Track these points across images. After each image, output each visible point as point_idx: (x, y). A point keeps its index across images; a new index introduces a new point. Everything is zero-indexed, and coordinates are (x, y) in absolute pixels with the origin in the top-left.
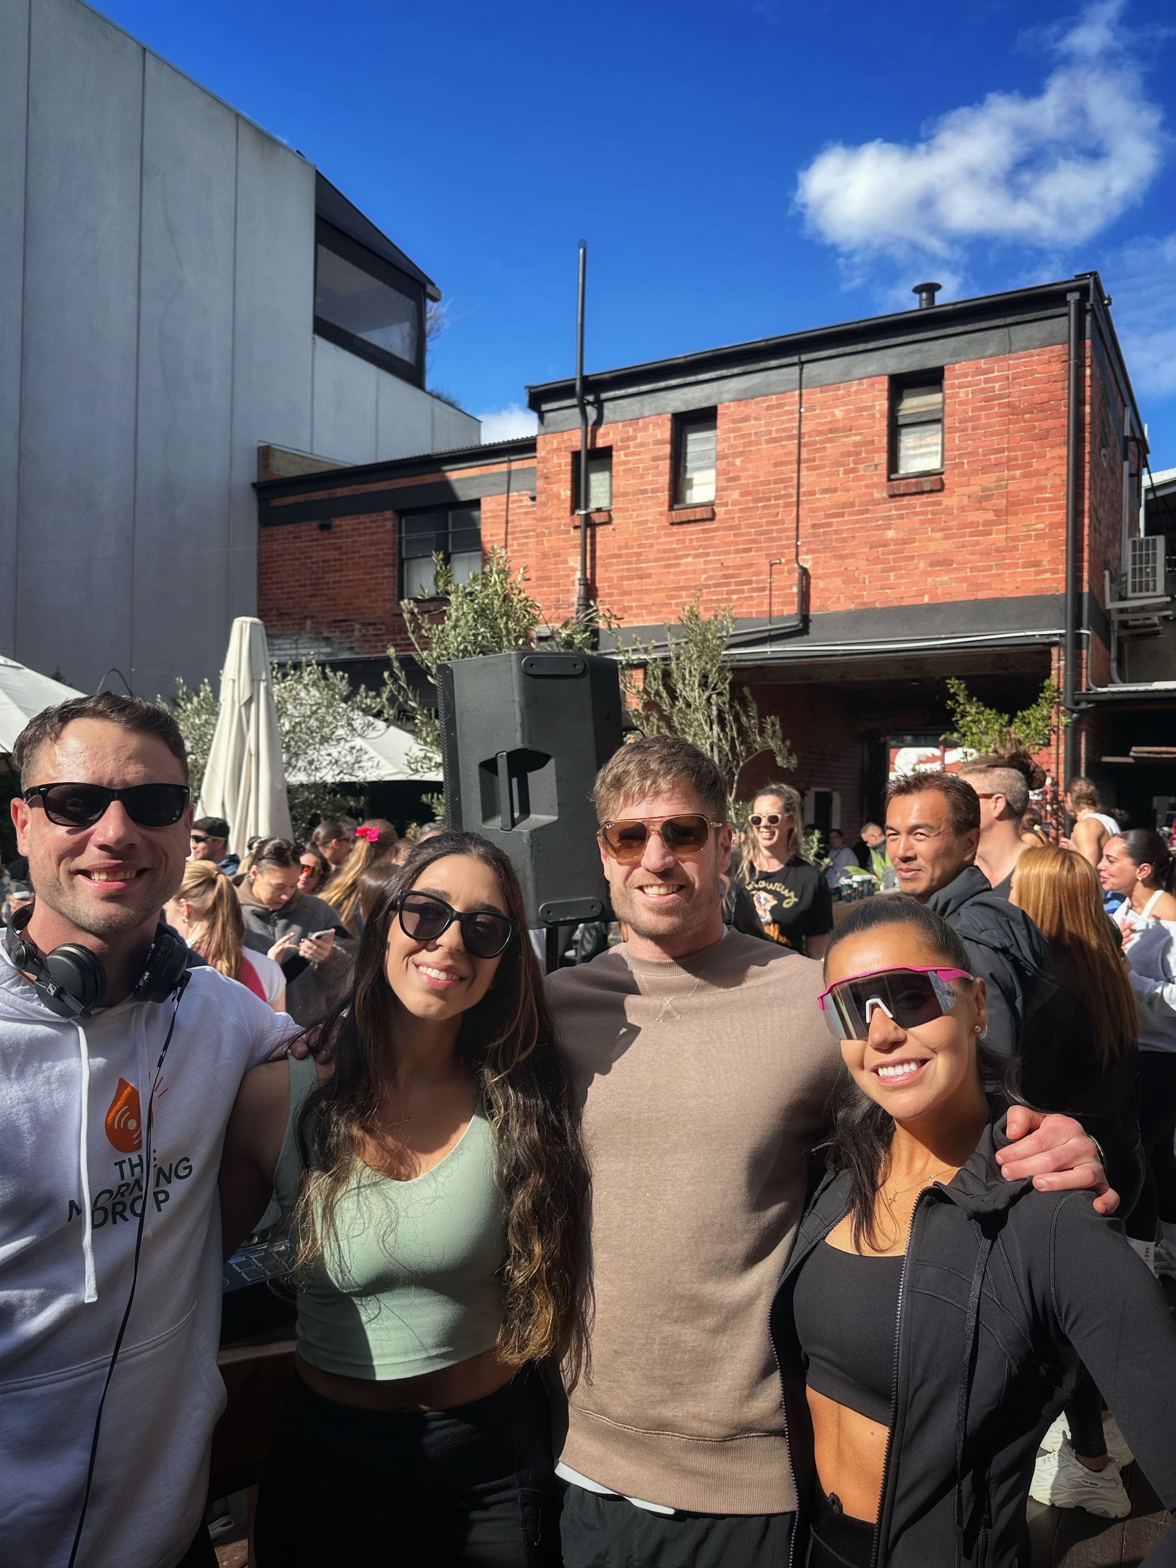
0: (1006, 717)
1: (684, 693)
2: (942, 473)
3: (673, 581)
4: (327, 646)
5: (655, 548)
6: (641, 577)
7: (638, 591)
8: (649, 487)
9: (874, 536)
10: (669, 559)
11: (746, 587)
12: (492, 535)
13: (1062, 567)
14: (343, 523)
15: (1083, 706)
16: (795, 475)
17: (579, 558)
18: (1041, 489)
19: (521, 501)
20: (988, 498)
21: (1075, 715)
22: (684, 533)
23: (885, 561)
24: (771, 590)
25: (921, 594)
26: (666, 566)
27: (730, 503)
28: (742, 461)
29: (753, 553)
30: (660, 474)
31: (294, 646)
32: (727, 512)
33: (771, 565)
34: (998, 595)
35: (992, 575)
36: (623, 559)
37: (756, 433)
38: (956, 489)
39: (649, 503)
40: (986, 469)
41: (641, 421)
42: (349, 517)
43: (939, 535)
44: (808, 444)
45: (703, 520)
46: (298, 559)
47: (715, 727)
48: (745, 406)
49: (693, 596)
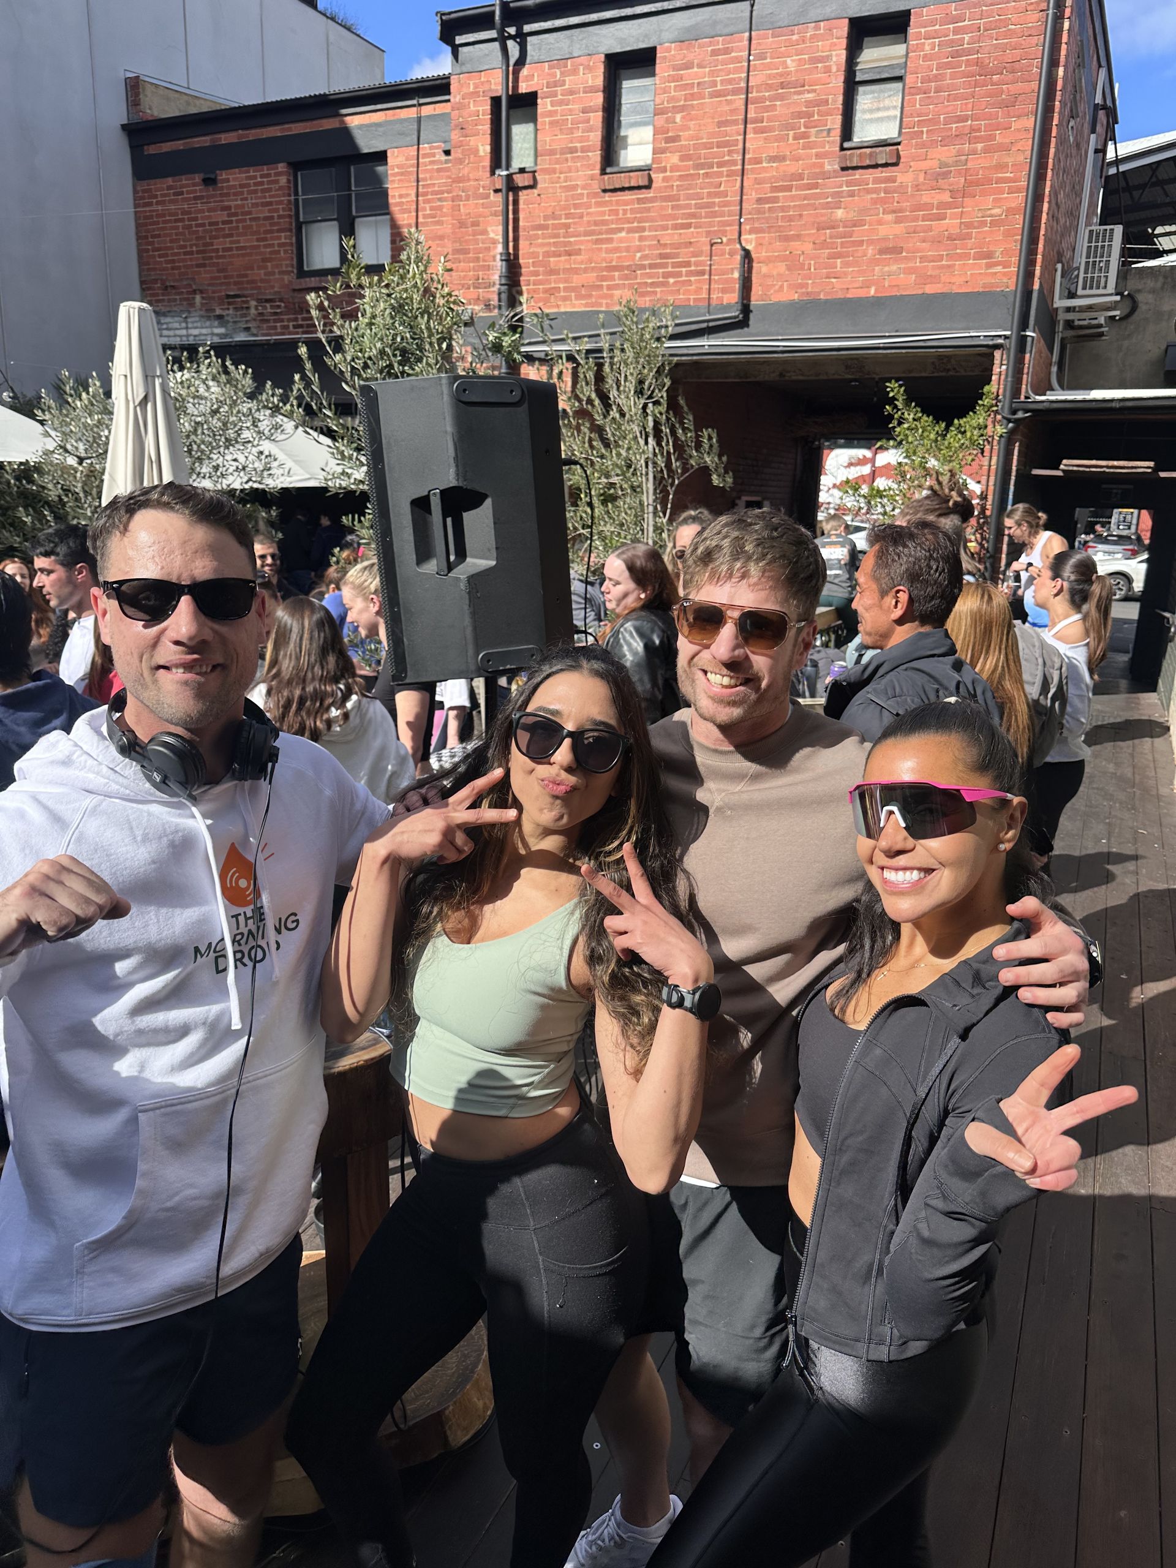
0: (943, 425)
1: (618, 400)
2: (899, 144)
3: (604, 259)
4: (221, 325)
5: (585, 219)
6: (569, 254)
7: (565, 271)
8: (578, 145)
9: (822, 215)
10: (600, 233)
11: (684, 270)
12: (401, 196)
13: (1014, 259)
14: (230, 177)
15: (1020, 415)
16: (741, 138)
17: (500, 229)
18: (1002, 167)
19: (434, 155)
20: (945, 175)
21: (1011, 425)
22: (618, 203)
23: (833, 246)
24: (710, 275)
25: (867, 285)
26: (598, 241)
27: (668, 168)
28: (683, 118)
29: (692, 230)
30: (590, 130)
31: (184, 325)
32: (665, 179)
33: (712, 245)
34: (945, 290)
35: (942, 267)
36: (550, 231)
37: (699, 84)
38: (912, 164)
39: (579, 164)
40: (945, 142)
41: (569, 61)
42: (236, 170)
43: (890, 217)
44: (757, 100)
45: (639, 188)
46: (182, 220)
47: (651, 440)
48: (688, 49)
49: (626, 277)
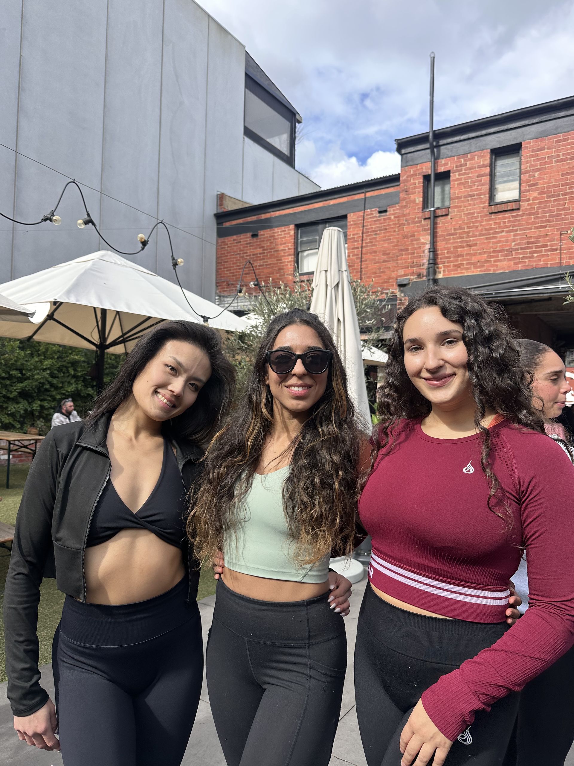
3: (492, 247)
5: (479, 228)
6: (470, 246)
7: (467, 255)
8: (475, 193)
10: (489, 234)
11: (543, 249)
12: (354, 235)
14: (265, 233)
17: (429, 237)
19: (373, 214)
22: (499, 219)
24: (561, 250)
26: (487, 239)
27: (531, 199)
28: (539, 174)
29: (548, 228)
30: (483, 185)
32: (529, 205)
33: (561, 234)
36: (458, 236)
37: (548, 157)
39: (475, 202)
41: (469, 155)
42: (269, 230)
45: (511, 211)
46: (239, 254)
48: (541, 141)
49: (506, 255)
